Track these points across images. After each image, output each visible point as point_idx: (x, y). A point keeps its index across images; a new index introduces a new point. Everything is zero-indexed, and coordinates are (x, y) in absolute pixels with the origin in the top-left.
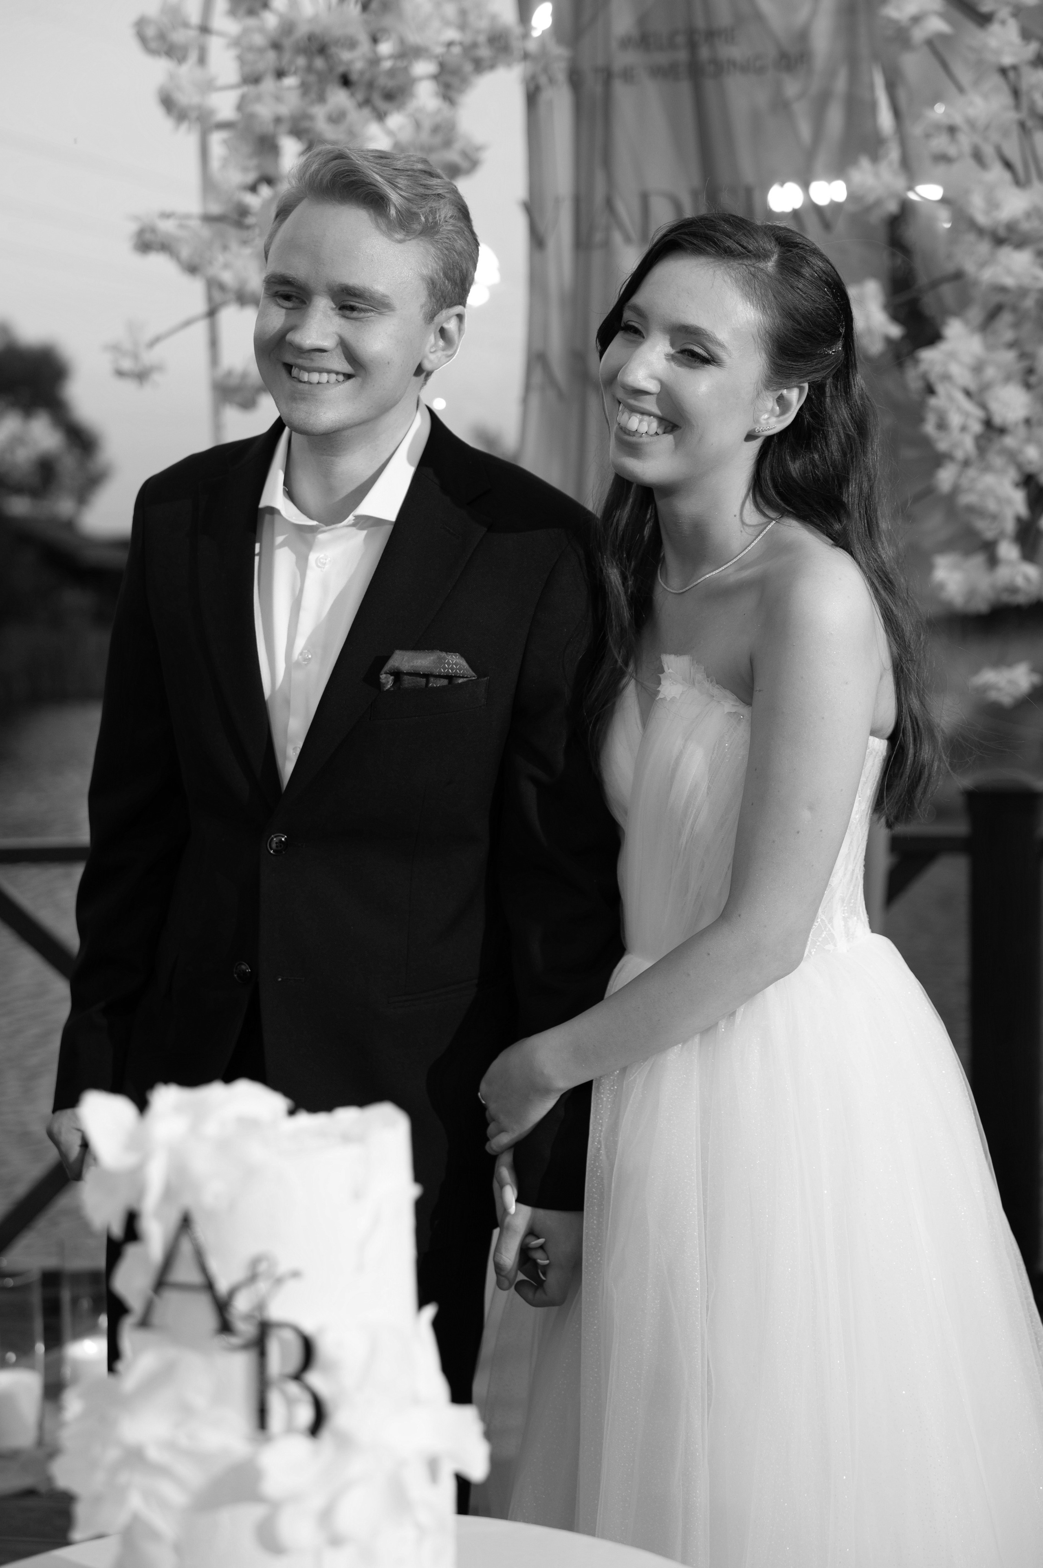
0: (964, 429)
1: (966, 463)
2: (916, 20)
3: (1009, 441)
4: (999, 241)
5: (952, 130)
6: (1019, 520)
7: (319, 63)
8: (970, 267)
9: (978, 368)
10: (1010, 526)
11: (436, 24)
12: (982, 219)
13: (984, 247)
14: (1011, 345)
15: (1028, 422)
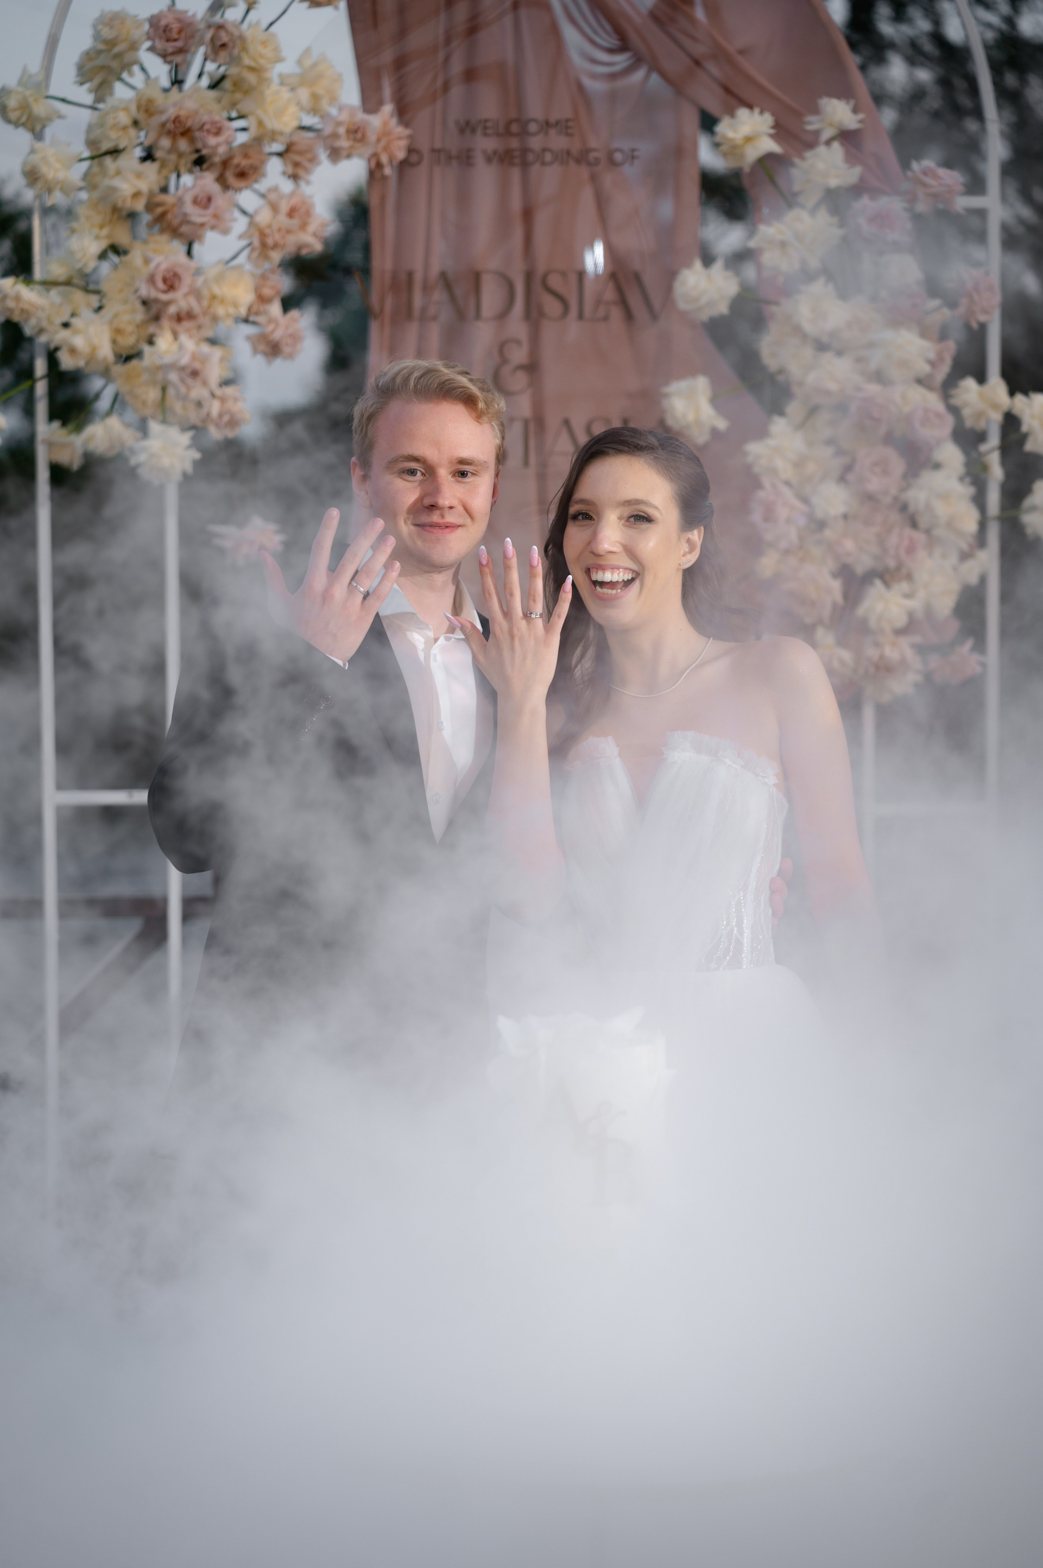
0: (788, 521)
1: (787, 552)
2: (748, 139)
3: (828, 533)
4: (821, 347)
5: (783, 245)
6: (835, 605)
7: (183, 145)
8: (794, 370)
9: (799, 464)
10: (827, 613)
11: (293, 109)
12: (808, 327)
13: (808, 352)
14: (829, 442)
15: (845, 517)
